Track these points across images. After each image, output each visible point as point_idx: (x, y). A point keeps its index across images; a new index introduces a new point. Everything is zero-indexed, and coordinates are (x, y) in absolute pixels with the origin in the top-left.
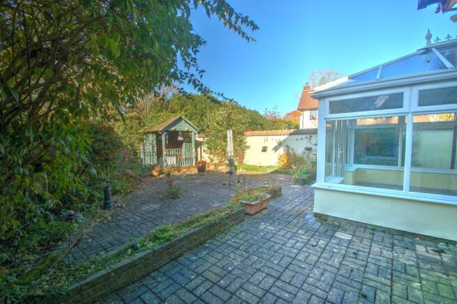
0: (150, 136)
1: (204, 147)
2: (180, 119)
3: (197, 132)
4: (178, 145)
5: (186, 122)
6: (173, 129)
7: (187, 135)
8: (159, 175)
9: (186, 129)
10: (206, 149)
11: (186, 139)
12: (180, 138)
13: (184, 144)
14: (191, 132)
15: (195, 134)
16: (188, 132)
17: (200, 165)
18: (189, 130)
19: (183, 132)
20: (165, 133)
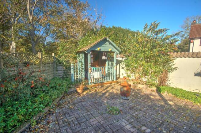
0: (80, 55)
1: (123, 65)
2: (105, 40)
3: (118, 52)
4: (103, 63)
5: (110, 43)
6: (98, 49)
7: (110, 55)
8: (83, 91)
9: (110, 50)
10: (124, 66)
11: (109, 59)
12: (104, 58)
13: (107, 63)
14: (114, 52)
15: (117, 54)
16: (111, 52)
17: (125, 89)
18: (113, 51)
19: (107, 52)
20: (91, 53)
